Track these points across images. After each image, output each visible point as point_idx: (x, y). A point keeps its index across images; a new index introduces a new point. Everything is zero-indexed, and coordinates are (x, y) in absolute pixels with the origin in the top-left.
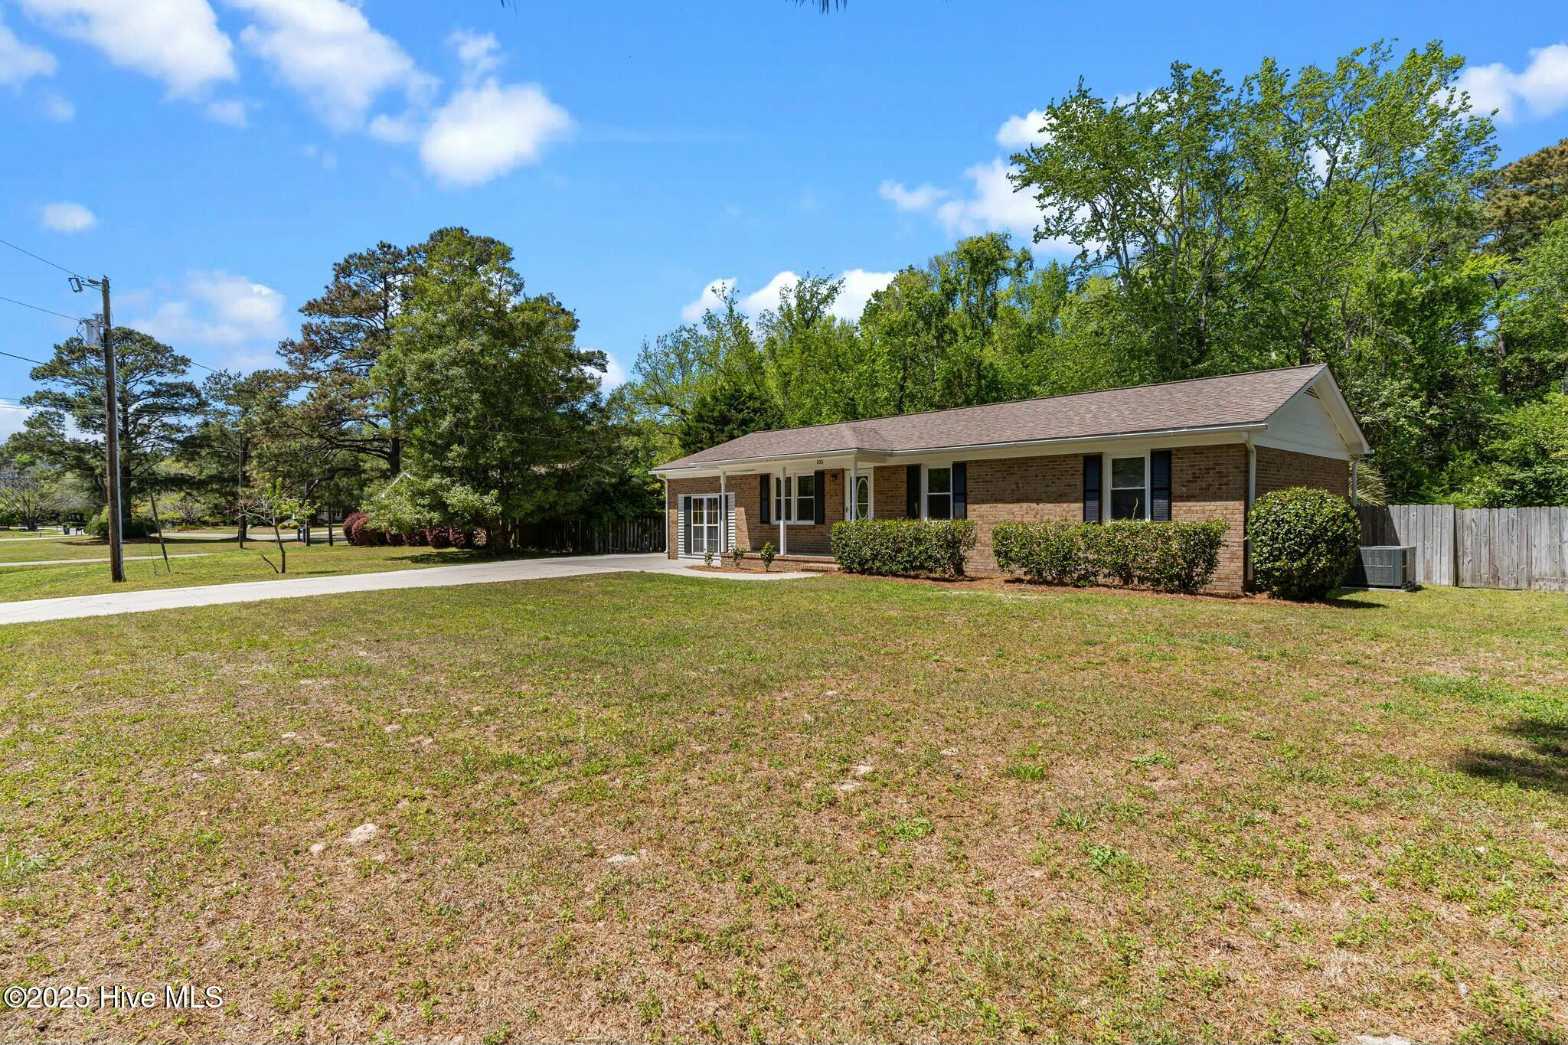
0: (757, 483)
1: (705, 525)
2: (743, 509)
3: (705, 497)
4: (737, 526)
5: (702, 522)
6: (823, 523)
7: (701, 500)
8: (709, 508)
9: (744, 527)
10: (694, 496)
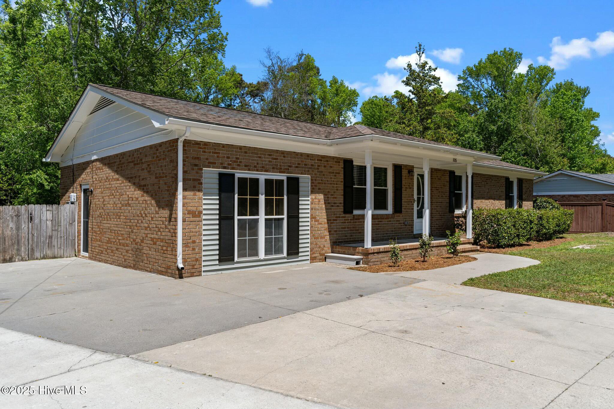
0: (340, 168)
1: (262, 217)
2: (321, 197)
3: (262, 177)
4: (313, 217)
5: (255, 212)
6: (400, 212)
7: (255, 182)
8: (268, 193)
9: (322, 216)
10: (239, 174)
